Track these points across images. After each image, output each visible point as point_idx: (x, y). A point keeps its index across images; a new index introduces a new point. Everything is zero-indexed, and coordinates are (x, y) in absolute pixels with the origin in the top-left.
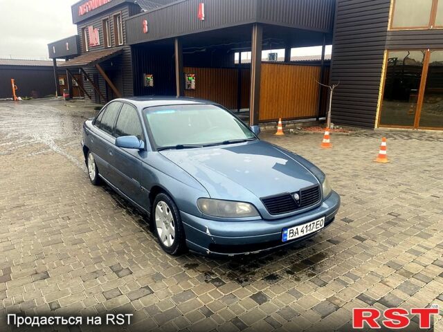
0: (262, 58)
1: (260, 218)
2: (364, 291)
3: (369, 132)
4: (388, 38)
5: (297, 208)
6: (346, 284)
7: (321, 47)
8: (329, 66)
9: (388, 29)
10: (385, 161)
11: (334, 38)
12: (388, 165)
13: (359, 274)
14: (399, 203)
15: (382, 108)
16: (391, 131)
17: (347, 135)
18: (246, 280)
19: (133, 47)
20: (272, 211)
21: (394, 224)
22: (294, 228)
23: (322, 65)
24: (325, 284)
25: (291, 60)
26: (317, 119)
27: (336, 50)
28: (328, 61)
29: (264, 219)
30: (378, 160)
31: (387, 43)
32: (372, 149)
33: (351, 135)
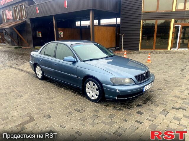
0: (95, 23)
1: (135, 83)
2: (173, 106)
3: (137, 52)
4: (142, 15)
5: (145, 79)
6: (165, 105)
7: (116, 19)
8: (120, 27)
9: (142, 12)
10: (150, 62)
11: (121, 15)
12: (152, 64)
13: (167, 101)
14: (164, 76)
15: (141, 42)
16: (145, 51)
17: (130, 54)
18: (131, 108)
19: (31, 19)
20: (139, 80)
21: (168, 83)
22: (146, 86)
23: (117, 26)
24: (158, 106)
25: (101, 24)
26: (116, 48)
27: (122, 20)
28: (119, 25)
29: (136, 84)
30: (148, 62)
31: (142, 17)
32: (143, 58)
33: (131, 53)
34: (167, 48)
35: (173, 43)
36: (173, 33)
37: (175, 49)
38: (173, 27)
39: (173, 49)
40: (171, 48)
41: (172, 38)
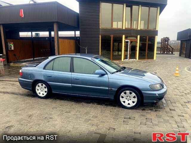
7: (74, 32)
9: (100, 28)
29: (163, 88)
34: (121, 59)
35: (125, 55)
36: (124, 46)
37: (127, 60)
38: (125, 42)
39: (125, 60)
40: (124, 59)
41: (124, 50)
